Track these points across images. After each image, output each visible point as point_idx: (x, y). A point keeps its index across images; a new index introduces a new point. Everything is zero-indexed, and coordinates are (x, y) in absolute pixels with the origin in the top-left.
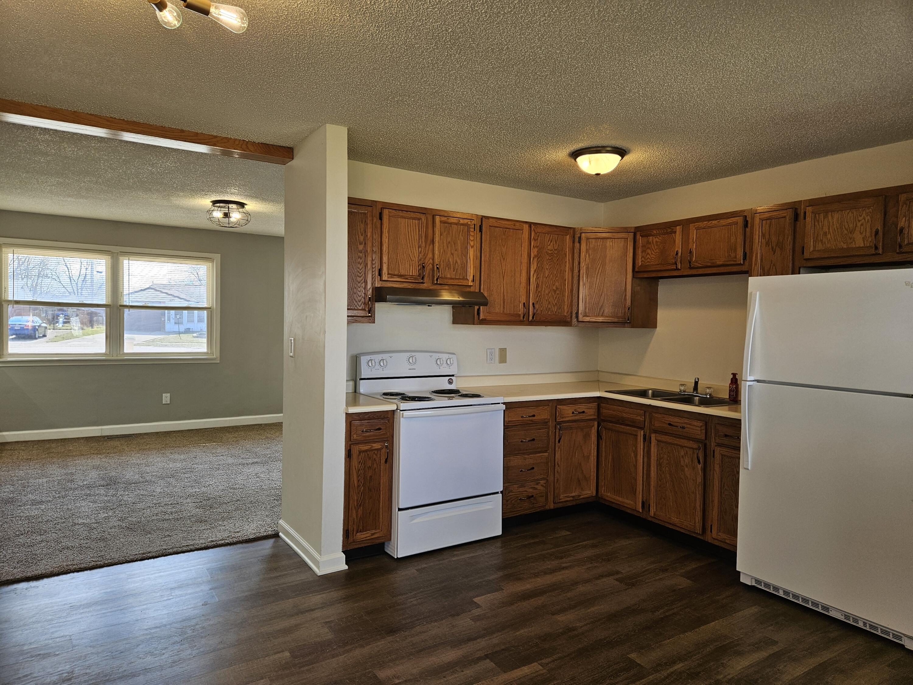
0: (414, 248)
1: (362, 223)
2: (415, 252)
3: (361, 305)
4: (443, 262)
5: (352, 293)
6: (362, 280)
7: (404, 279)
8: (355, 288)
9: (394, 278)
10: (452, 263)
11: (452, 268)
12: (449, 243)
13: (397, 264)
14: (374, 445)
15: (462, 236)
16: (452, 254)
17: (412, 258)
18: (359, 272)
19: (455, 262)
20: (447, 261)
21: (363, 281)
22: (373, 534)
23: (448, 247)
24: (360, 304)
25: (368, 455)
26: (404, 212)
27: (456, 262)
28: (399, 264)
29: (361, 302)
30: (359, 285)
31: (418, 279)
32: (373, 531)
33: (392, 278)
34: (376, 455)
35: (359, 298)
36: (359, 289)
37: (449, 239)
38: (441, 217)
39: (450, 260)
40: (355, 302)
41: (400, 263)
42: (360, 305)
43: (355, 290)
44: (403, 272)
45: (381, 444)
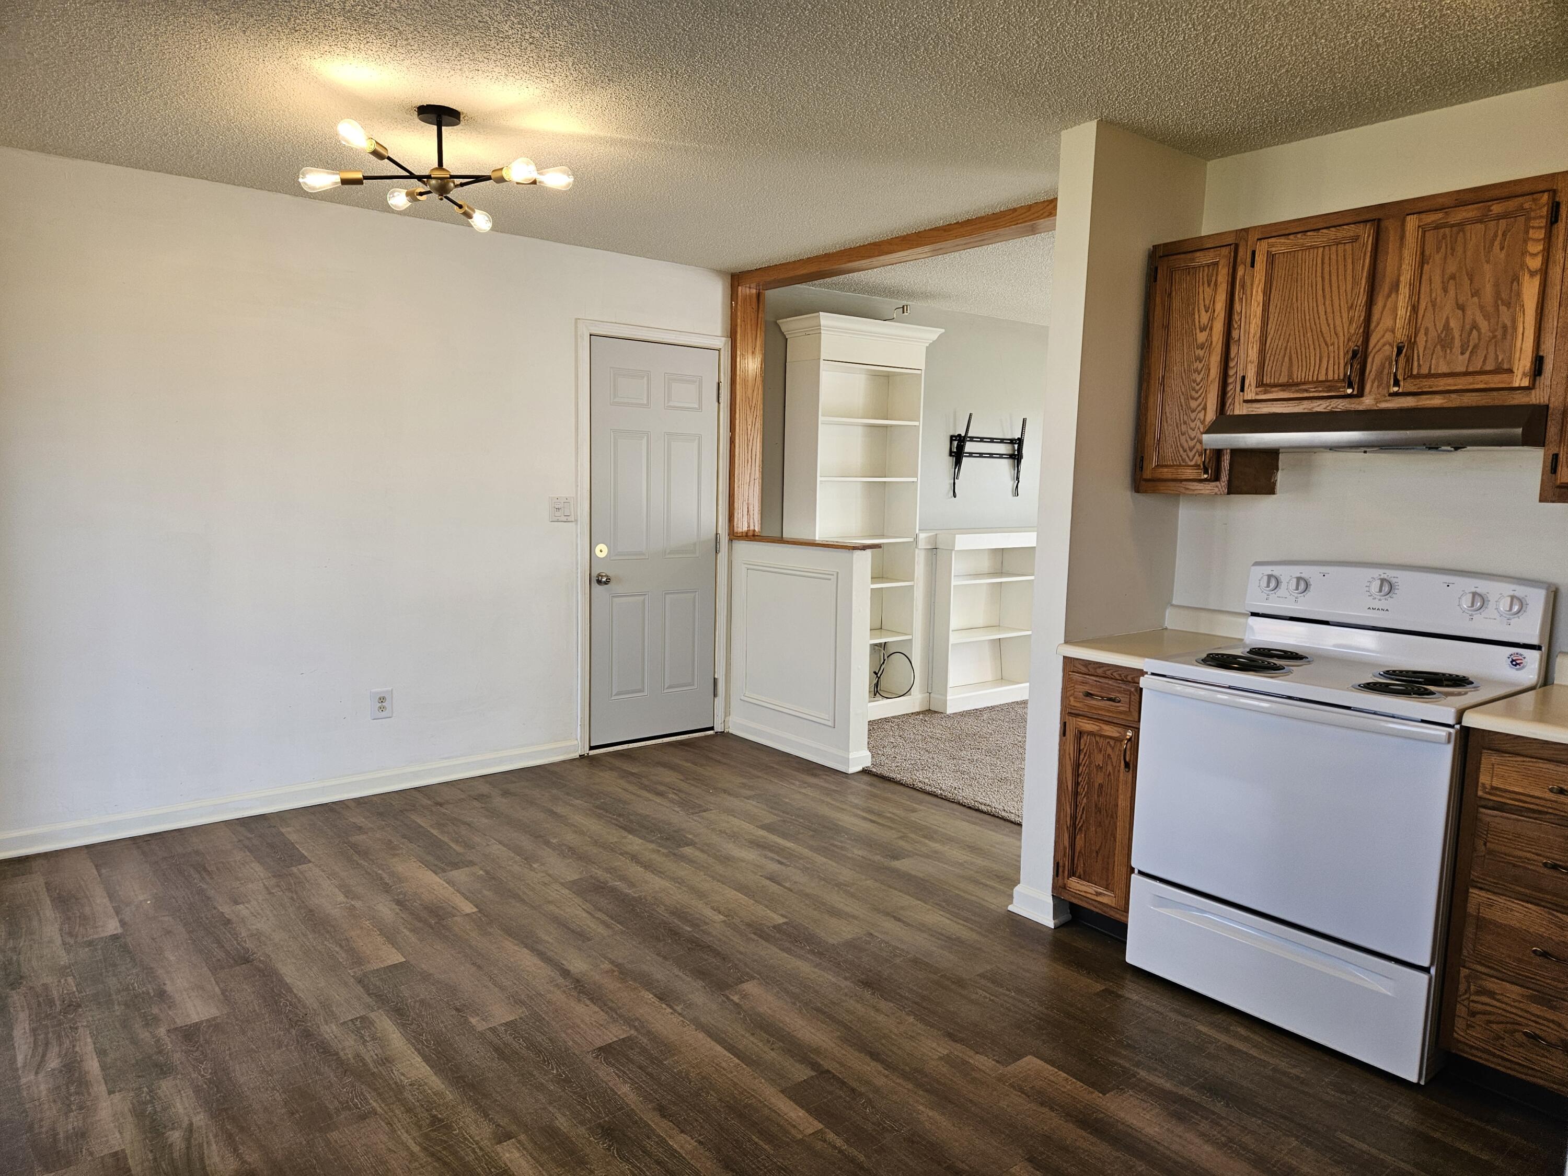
0: (1337, 314)
1: (1209, 285)
2: (1338, 322)
3: (1194, 456)
4: (1426, 334)
5: (1177, 435)
6: (1199, 405)
7: (1297, 391)
8: (1185, 423)
9: (1270, 392)
10: (1457, 334)
11: (1457, 343)
12: (1453, 277)
13: (1287, 359)
14: (1105, 727)
15: (1502, 249)
16: (1462, 308)
17: (1328, 339)
18: (1193, 389)
19: (1468, 327)
20: (1440, 329)
21: (1201, 406)
22: (1098, 894)
23: (1445, 290)
24: (1191, 455)
25: (1097, 742)
26: (1309, 233)
27: (1475, 326)
28: (1290, 359)
29: (1195, 450)
30: (1193, 416)
31: (1337, 389)
32: (1100, 890)
33: (1266, 392)
34: (1113, 749)
35: (1192, 443)
36: (1193, 425)
37: (1452, 268)
38: (1423, 216)
39: (1452, 324)
40: (1182, 452)
41: (1294, 356)
42: (1191, 457)
43: (1184, 428)
44: (1298, 376)
45: (1120, 729)
